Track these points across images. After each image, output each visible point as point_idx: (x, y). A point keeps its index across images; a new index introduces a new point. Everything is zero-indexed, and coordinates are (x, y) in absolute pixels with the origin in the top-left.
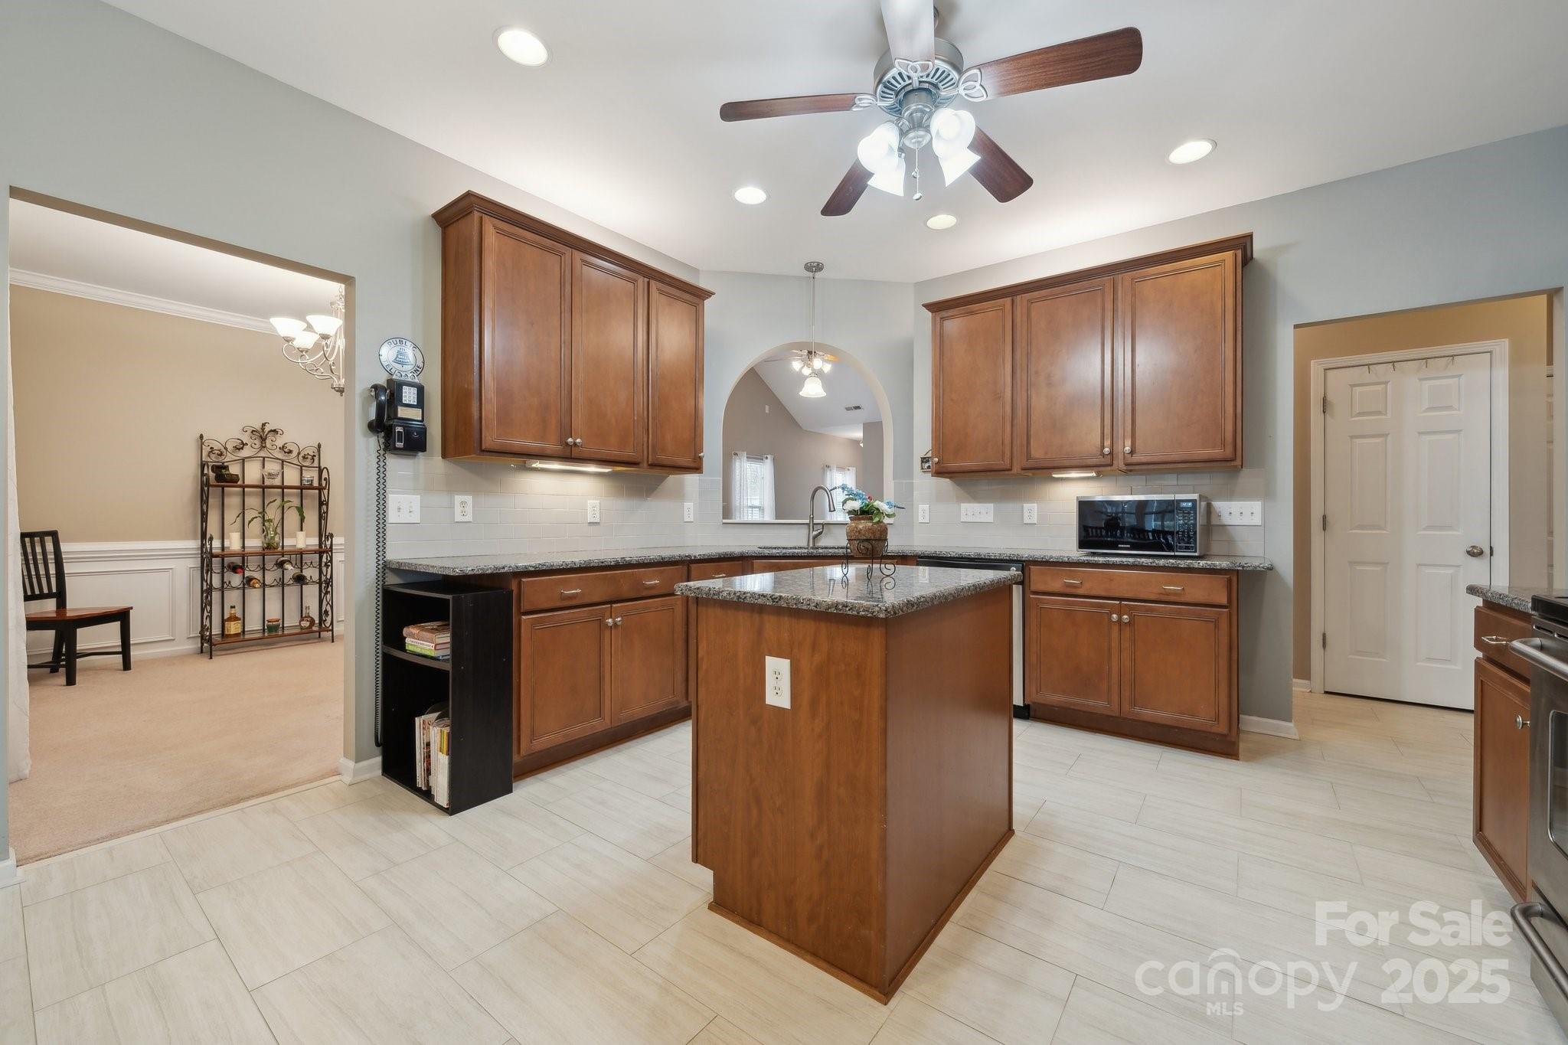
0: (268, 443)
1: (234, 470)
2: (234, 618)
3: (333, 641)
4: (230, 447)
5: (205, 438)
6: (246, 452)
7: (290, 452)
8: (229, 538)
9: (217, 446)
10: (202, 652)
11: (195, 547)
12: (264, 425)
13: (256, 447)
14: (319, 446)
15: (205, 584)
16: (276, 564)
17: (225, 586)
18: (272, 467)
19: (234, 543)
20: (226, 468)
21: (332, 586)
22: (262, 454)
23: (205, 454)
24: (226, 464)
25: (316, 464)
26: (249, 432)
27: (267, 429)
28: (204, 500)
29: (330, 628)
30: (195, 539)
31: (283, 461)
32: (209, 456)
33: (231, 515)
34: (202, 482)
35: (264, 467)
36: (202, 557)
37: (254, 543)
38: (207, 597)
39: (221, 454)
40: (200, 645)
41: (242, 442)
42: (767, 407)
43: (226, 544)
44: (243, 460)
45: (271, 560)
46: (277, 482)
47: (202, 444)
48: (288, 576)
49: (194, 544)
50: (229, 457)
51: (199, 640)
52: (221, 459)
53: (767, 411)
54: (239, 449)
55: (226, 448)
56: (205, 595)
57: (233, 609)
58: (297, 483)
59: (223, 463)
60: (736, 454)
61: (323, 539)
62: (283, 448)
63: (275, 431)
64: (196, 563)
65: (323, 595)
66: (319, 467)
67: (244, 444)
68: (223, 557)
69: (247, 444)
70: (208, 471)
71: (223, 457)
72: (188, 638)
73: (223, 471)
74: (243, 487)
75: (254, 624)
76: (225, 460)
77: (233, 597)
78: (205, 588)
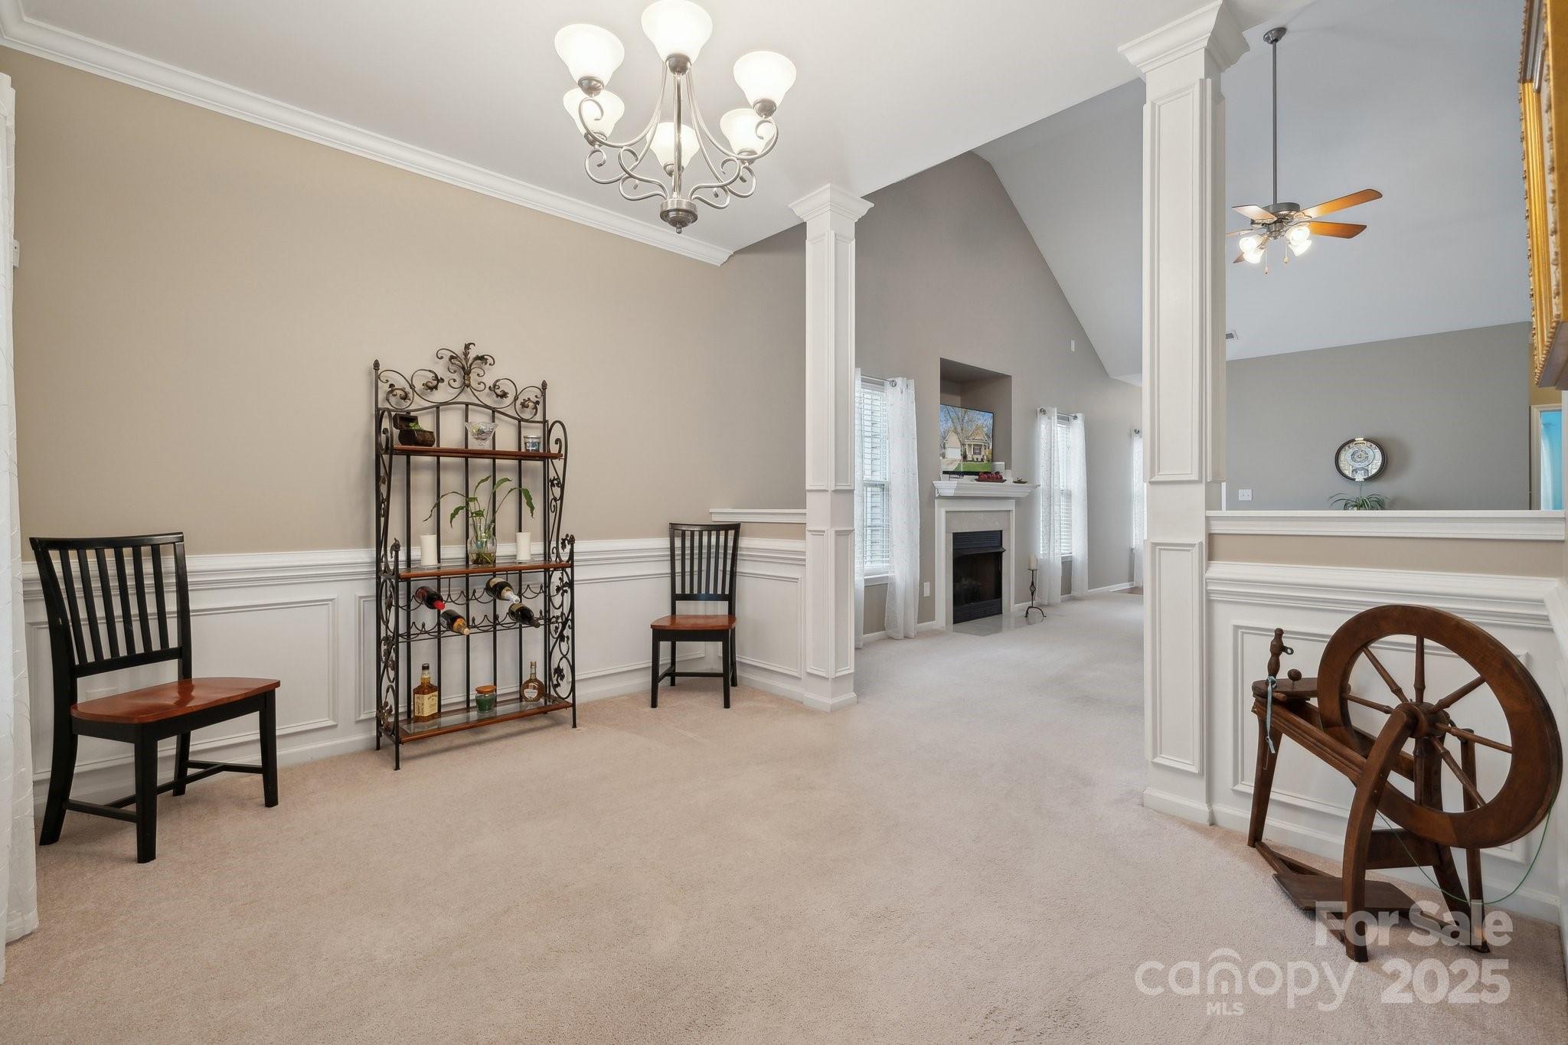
0: (473, 376)
1: (425, 423)
2: (426, 688)
3: (575, 726)
4: (419, 386)
5: (382, 368)
6: (441, 395)
7: (504, 395)
8: (420, 543)
9: (400, 383)
10: (378, 748)
11: (368, 560)
12: (467, 347)
13: (456, 385)
14: (544, 385)
15: (383, 627)
16: (488, 589)
17: (413, 631)
18: (479, 420)
19: (425, 553)
20: (414, 419)
21: (572, 628)
22: (463, 398)
23: (381, 396)
24: (412, 414)
25: (538, 417)
26: (446, 359)
27: (472, 355)
28: (382, 477)
29: (570, 700)
30: (367, 546)
31: (494, 410)
32: (388, 400)
33: (422, 506)
34: (378, 444)
35: (467, 421)
36: (378, 578)
37: (454, 553)
38: (388, 653)
39: (405, 398)
40: (375, 733)
41: (436, 376)
42: (1073, 342)
43: (415, 554)
44: (438, 407)
45: (478, 584)
46: (486, 446)
47: (378, 377)
48: (503, 609)
49: (365, 556)
50: (418, 402)
51: (375, 723)
52: (405, 405)
53: (1073, 349)
54: (431, 389)
55: (412, 387)
56: (383, 648)
57: (426, 672)
58: (512, 447)
59: (408, 413)
60: (1043, 411)
61: (553, 544)
62: (494, 388)
63: (481, 358)
64: (368, 588)
65: (552, 641)
66: (545, 422)
67: (440, 380)
68: (408, 580)
69: (442, 380)
70: (386, 424)
71: (409, 402)
72: (358, 722)
73: (411, 424)
74: (440, 453)
75: (453, 695)
76: (410, 408)
77: (423, 651)
78: (383, 635)
